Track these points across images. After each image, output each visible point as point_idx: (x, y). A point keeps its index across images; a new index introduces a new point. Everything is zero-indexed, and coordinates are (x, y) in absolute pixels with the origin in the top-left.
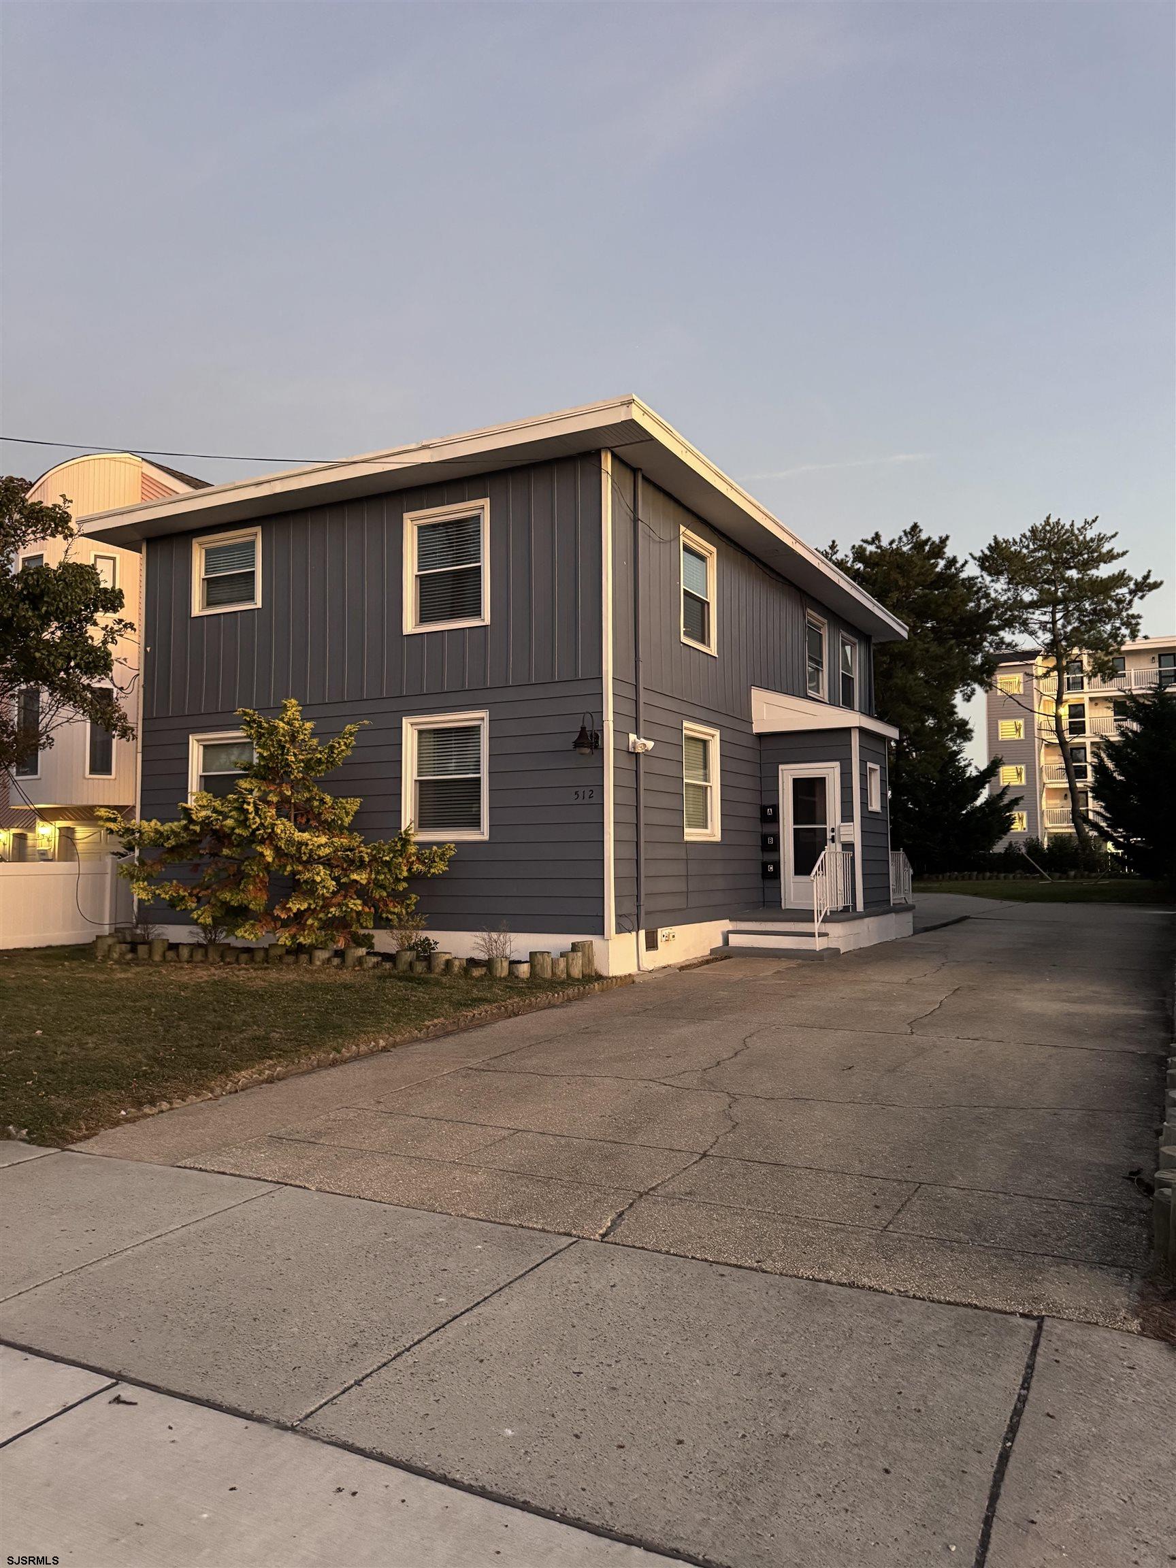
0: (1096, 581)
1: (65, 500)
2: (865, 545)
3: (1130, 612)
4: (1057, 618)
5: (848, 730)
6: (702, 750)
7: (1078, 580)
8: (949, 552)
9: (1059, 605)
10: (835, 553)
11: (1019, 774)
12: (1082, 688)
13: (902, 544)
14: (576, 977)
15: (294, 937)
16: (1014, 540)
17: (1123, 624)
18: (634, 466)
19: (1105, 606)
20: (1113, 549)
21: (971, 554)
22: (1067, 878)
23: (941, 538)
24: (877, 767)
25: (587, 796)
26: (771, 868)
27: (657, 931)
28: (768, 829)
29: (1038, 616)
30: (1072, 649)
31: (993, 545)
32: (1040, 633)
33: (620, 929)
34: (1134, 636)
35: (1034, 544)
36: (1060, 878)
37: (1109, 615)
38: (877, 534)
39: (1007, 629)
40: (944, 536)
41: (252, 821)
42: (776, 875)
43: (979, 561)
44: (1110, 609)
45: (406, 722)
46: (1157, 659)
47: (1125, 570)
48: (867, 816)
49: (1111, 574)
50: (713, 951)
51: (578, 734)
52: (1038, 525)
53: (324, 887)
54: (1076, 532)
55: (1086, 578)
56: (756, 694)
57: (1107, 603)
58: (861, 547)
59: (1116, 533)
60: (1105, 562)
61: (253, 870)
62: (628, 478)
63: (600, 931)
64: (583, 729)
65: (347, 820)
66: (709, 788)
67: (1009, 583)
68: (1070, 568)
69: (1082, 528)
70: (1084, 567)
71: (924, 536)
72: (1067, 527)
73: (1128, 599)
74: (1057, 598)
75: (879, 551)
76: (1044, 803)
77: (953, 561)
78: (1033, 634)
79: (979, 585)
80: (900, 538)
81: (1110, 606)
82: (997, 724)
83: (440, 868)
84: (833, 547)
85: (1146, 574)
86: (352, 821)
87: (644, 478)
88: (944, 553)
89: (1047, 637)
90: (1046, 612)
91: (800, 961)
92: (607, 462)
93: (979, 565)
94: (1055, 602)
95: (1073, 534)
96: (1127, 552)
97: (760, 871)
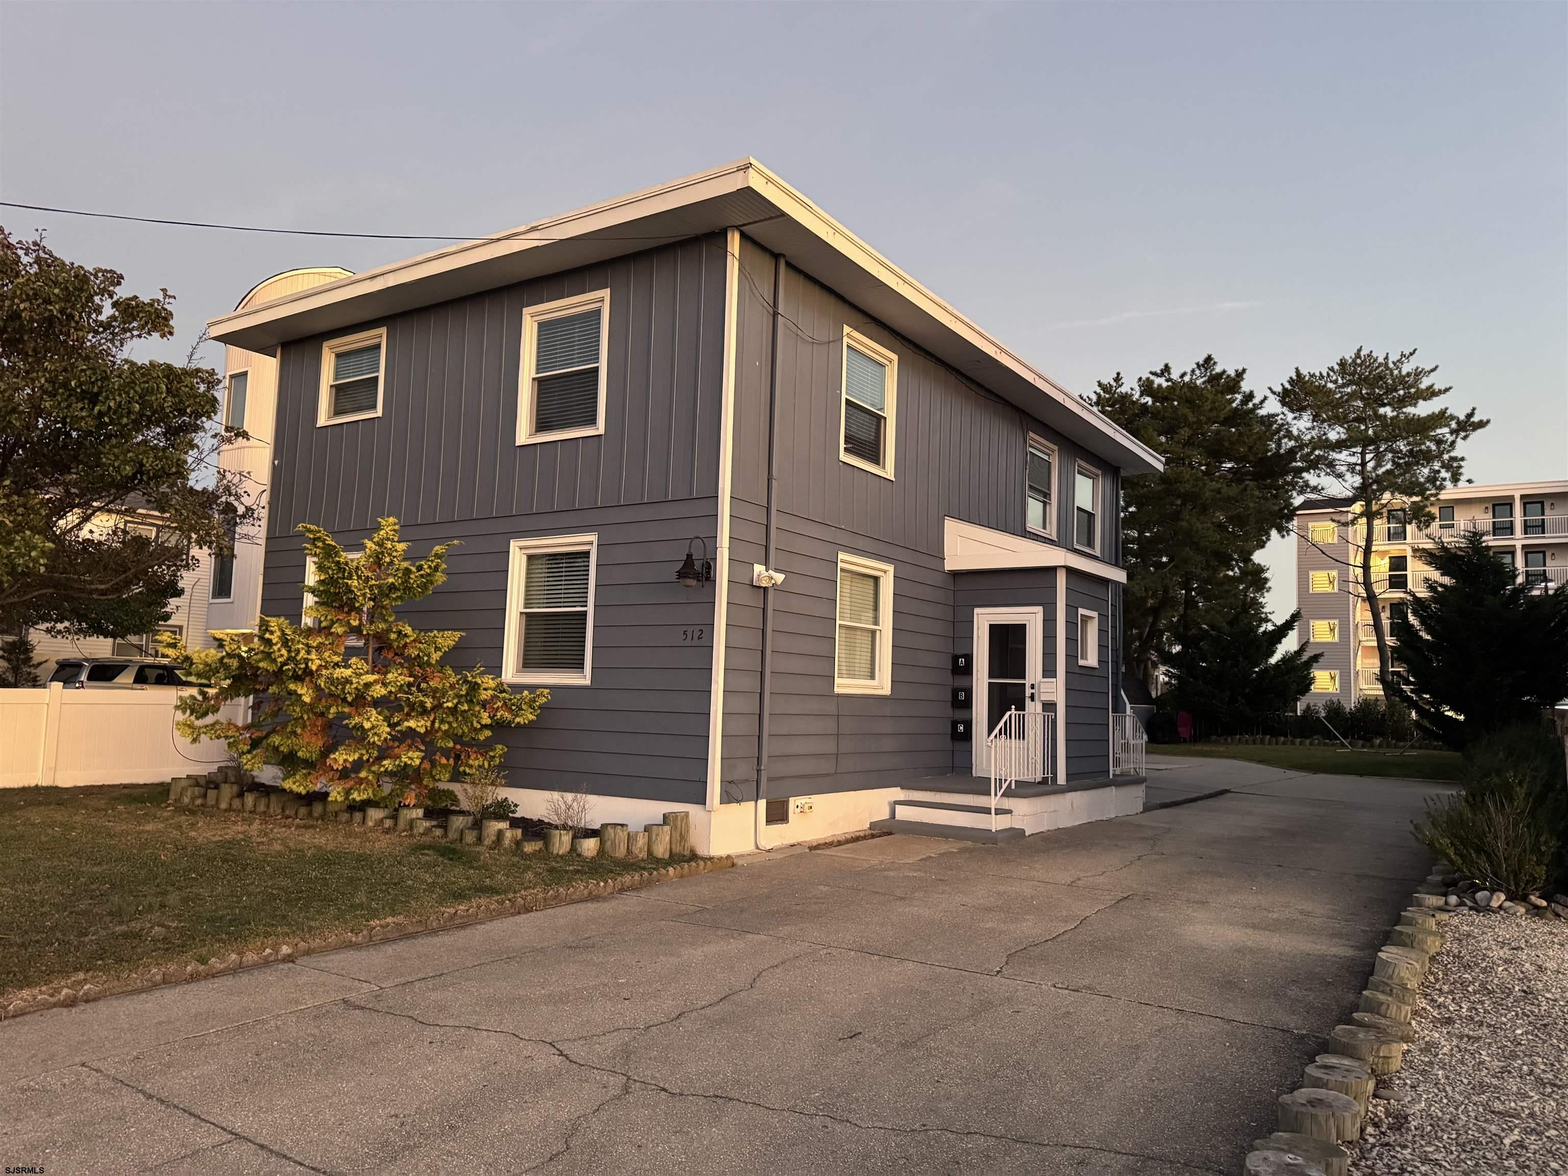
0: (1413, 419)
1: (166, 295)
2: (1152, 377)
3: (1453, 454)
4: (1367, 459)
5: (1052, 570)
6: (872, 588)
7: (1392, 418)
8: (1245, 386)
9: (1370, 445)
10: (1120, 386)
11: (1332, 630)
12: (1405, 539)
13: (1194, 377)
14: (660, 856)
15: (348, 792)
16: (1321, 374)
17: (1442, 467)
18: (776, 251)
19: (1423, 447)
20: (1433, 385)
21: (1270, 389)
22: (1372, 746)
23: (1236, 371)
24: (1094, 614)
25: (696, 637)
26: (962, 728)
27: (788, 802)
28: (961, 682)
29: (1343, 457)
30: (1382, 494)
31: (1295, 378)
32: (1348, 476)
33: (728, 798)
34: (1455, 479)
35: (1343, 378)
36: (1363, 746)
37: (1428, 457)
38: (1166, 366)
39: (1312, 471)
40: (1240, 369)
41: (277, 654)
42: (967, 736)
43: (1279, 396)
44: (1429, 450)
45: (515, 546)
46: (1490, 510)
47: (1446, 409)
48: (1075, 672)
49: (1430, 412)
50: (873, 825)
51: (681, 564)
52: (1347, 357)
53: (375, 734)
54: (1391, 365)
55: (1402, 416)
56: (951, 526)
57: (1425, 444)
58: (1148, 379)
59: (1436, 367)
60: (1425, 399)
61: (294, 711)
62: (767, 264)
63: (700, 799)
64: (689, 556)
65: (436, 656)
66: (878, 632)
67: (1313, 421)
68: (1384, 405)
69: (1398, 361)
70: (1401, 403)
71: (1218, 369)
72: (1381, 360)
73: (1450, 440)
74: (1367, 436)
75: (1170, 383)
76: (1359, 662)
77: (1250, 396)
78: (1341, 477)
79: (1280, 422)
80: (1193, 371)
81: (1428, 447)
82: (1308, 575)
83: (527, 716)
84: (1118, 379)
85: (1469, 411)
86: (441, 657)
87: (789, 265)
88: (1240, 387)
89: (1357, 480)
90: (1354, 453)
91: (969, 844)
92: (734, 242)
93: (1280, 401)
94: (1366, 442)
95: (1387, 367)
96: (1450, 388)
97: (949, 731)
